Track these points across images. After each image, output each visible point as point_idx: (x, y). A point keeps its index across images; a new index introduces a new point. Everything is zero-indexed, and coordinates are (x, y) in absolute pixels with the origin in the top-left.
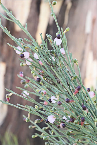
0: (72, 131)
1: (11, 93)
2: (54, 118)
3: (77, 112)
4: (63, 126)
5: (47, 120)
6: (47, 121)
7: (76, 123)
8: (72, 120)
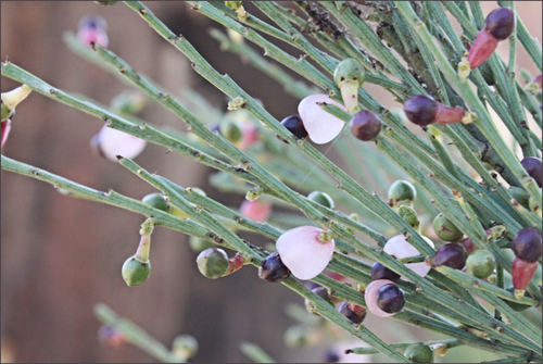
0: (449, 346)
1: (19, 84)
2: (326, 241)
3: (480, 197)
4: (386, 298)
5: (278, 259)
6: (272, 266)
7: (479, 274)
8: (452, 254)
